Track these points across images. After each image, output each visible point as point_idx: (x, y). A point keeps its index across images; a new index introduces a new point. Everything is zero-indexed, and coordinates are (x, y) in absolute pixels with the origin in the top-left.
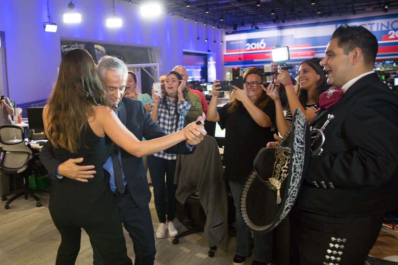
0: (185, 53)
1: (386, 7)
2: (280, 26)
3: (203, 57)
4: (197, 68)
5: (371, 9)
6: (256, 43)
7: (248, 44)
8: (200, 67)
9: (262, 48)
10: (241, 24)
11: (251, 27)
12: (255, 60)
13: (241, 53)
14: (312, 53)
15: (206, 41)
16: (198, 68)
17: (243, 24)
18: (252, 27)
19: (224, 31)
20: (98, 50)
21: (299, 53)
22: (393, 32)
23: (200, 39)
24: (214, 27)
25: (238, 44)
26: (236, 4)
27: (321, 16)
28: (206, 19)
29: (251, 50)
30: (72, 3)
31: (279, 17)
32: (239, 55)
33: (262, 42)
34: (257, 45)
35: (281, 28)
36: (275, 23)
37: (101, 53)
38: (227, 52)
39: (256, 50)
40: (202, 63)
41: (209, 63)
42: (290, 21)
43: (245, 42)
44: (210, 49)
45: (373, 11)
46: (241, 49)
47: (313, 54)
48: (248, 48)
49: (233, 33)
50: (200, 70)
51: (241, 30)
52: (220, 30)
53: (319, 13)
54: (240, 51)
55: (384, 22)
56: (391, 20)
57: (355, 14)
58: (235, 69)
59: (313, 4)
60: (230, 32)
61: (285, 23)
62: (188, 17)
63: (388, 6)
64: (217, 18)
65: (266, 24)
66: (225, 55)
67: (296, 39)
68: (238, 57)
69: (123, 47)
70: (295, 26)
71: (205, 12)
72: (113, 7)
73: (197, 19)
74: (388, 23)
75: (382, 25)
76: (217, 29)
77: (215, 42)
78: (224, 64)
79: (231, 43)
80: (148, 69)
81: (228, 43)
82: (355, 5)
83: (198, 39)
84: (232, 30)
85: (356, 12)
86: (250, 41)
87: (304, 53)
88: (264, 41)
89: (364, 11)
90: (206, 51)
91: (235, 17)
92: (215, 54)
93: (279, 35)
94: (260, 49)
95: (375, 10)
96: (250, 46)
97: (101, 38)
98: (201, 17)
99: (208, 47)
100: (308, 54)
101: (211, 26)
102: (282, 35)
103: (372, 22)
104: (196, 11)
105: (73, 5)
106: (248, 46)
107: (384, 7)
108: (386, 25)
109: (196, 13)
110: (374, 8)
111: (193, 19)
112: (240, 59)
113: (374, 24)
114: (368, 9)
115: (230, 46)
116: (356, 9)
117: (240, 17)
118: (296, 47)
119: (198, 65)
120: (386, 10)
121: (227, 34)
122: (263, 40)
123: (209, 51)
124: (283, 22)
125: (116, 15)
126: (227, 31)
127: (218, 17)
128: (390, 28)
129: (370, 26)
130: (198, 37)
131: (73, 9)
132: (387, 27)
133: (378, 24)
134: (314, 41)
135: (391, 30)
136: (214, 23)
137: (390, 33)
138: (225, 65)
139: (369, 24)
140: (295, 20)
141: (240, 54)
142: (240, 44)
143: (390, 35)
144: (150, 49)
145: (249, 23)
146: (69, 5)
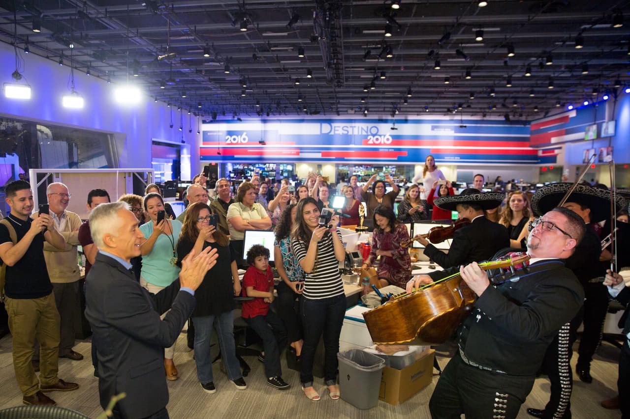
0: (154, 143)
1: (366, 112)
2: (263, 119)
3: (175, 148)
4: (167, 162)
5: (353, 112)
6: (238, 136)
7: (229, 137)
8: (171, 160)
9: (243, 142)
10: (220, 112)
11: (232, 116)
12: (236, 156)
13: (220, 146)
14: (297, 152)
15: (180, 130)
16: (169, 162)
17: (224, 114)
18: (234, 117)
19: (201, 118)
20: (42, 132)
21: (284, 151)
22: (371, 137)
23: (173, 127)
24: (189, 113)
25: (217, 135)
26: (218, 91)
27: (306, 113)
28: (181, 103)
29: (232, 144)
30: (19, 72)
31: (264, 109)
32: (217, 149)
33: (244, 136)
34: (239, 139)
35: (264, 121)
36: (259, 115)
37: (46, 137)
38: (204, 144)
39: (237, 144)
40: (174, 156)
41: (182, 156)
42: (274, 115)
43: (225, 134)
44: (184, 140)
45: (355, 114)
46: (220, 142)
47: (298, 154)
48: (228, 142)
49: (211, 122)
50: (171, 164)
51: (221, 119)
52: (196, 117)
53: (305, 110)
54: (219, 144)
55: (364, 126)
56: (370, 125)
57: (339, 115)
58: (213, 164)
59: (300, 100)
60: (207, 121)
61: (270, 116)
62: (158, 99)
63: (368, 111)
64: (194, 103)
65: (249, 115)
66: (201, 148)
67: (280, 135)
68: (217, 151)
69: (76, 130)
70: (280, 121)
71: (181, 96)
72: (72, 81)
73: (170, 102)
74: (367, 127)
75: (362, 129)
76: (193, 116)
77: (190, 131)
78: (199, 159)
79: (208, 134)
80: (142, 174)
81: (205, 133)
82: (339, 106)
83: (171, 126)
84: (211, 119)
85: (340, 113)
86: (230, 133)
87: (289, 151)
88: (246, 135)
89: (346, 113)
90: (180, 142)
91: (215, 104)
92: (189, 146)
93: (263, 129)
94: (241, 144)
95: (356, 113)
96: (230, 139)
97: (48, 118)
98: (176, 101)
99: (182, 137)
100: (293, 153)
101: (186, 111)
102: (266, 129)
103: (353, 125)
104: (170, 93)
105: (20, 75)
106: (228, 138)
107: (364, 111)
108: (366, 129)
109: (170, 95)
110: (355, 111)
111: (165, 102)
112: (219, 153)
113: (355, 127)
114: (350, 111)
115: (207, 137)
116: (339, 110)
117: (221, 104)
118: (281, 144)
119: (169, 158)
120: (365, 115)
121: (204, 122)
122: (245, 133)
123: (183, 142)
124: (268, 115)
125: (76, 92)
126: (204, 119)
127: (196, 102)
128: (369, 133)
129: (351, 128)
130: (171, 124)
131: (19, 81)
132: (367, 132)
133: (359, 127)
134: (299, 138)
135: (369, 135)
136: (190, 109)
137: (369, 138)
138: (201, 159)
139: (351, 127)
140: (280, 115)
141: (219, 148)
142: (219, 135)
143: (369, 140)
144: (111, 135)
145: (230, 113)
146: (13, 74)
